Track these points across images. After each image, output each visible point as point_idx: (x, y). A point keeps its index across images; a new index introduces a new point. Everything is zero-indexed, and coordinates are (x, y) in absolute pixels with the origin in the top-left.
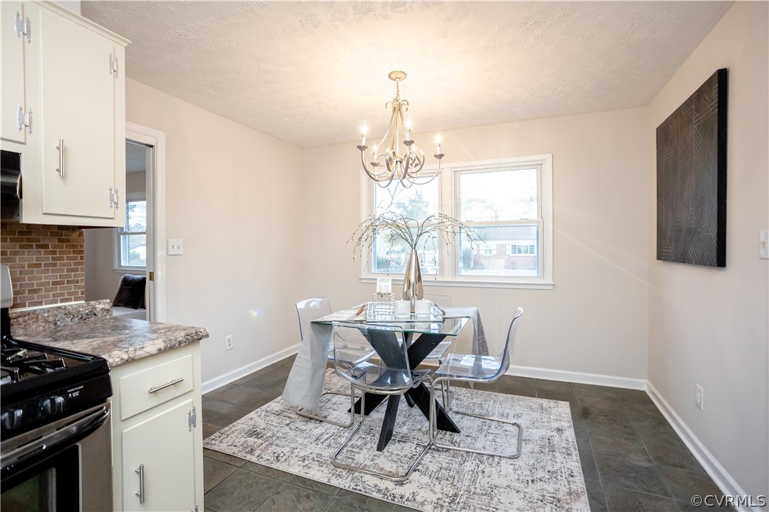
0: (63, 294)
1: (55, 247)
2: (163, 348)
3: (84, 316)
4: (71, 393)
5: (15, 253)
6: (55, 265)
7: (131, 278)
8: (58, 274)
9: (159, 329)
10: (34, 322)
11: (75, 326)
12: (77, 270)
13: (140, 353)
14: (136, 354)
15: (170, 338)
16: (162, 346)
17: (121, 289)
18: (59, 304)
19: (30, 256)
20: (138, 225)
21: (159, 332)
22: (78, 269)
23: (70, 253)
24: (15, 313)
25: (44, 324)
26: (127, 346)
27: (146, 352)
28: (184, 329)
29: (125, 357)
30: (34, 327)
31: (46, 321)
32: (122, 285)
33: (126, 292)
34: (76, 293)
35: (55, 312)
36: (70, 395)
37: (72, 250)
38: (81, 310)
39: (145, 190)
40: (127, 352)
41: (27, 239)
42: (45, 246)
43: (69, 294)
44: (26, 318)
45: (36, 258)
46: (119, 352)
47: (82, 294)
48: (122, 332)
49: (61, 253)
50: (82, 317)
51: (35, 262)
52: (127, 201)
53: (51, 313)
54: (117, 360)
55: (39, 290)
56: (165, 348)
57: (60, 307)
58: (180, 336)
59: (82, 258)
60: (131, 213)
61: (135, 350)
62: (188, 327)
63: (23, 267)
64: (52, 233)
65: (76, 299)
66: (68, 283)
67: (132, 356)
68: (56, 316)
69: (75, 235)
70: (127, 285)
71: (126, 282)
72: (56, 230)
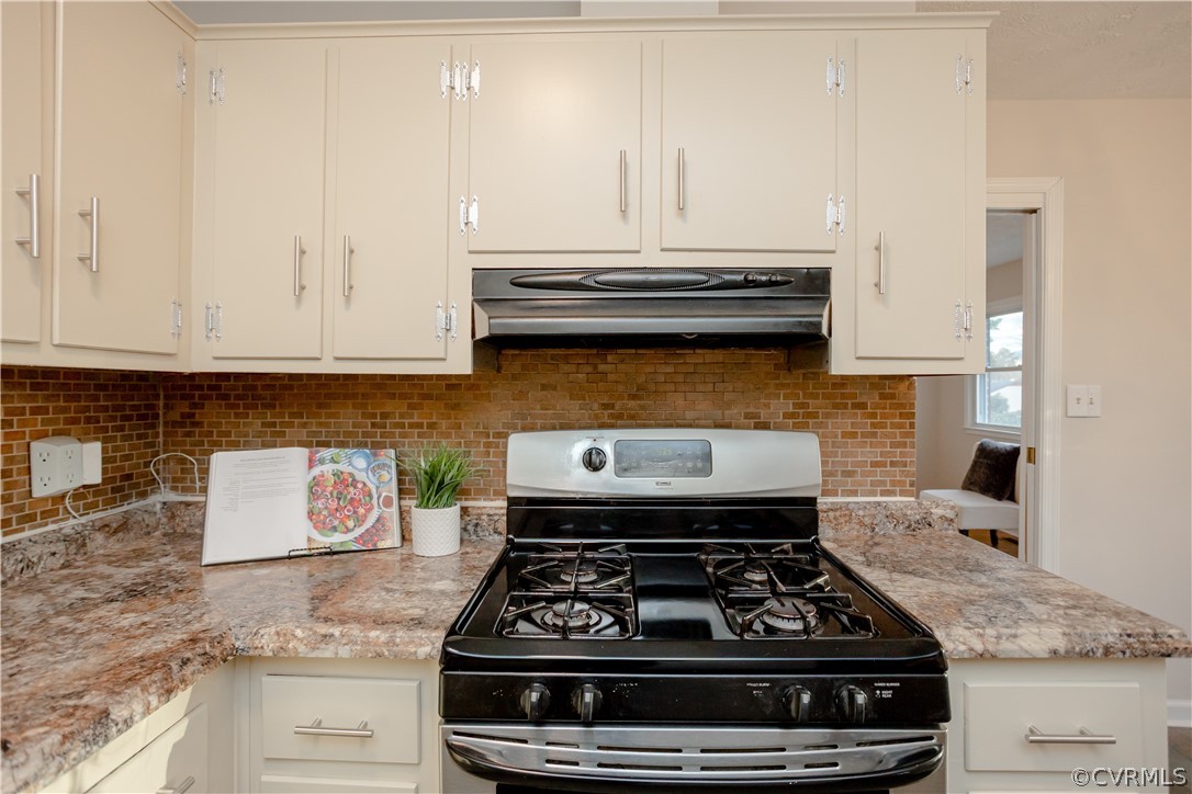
0: (883, 483)
1: (876, 406)
2: (1062, 651)
3: (914, 525)
4: (881, 689)
5: (827, 416)
6: (874, 435)
7: (992, 446)
8: (879, 450)
9: (1052, 593)
10: (846, 522)
11: (899, 541)
12: (904, 445)
13: (1007, 646)
14: (1001, 647)
15: (1080, 629)
16: (1061, 644)
17: (975, 463)
18: (879, 499)
19: (845, 421)
20: (1004, 352)
21: (1053, 601)
22: (905, 443)
23: (895, 417)
24: (825, 503)
25: (858, 527)
26: (980, 619)
27: (1021, 647)
28: (1117, 614)
29: (979, 647)
30: (846, 528)
31: (861, 524)
32: (977, 457)
33: (983, 469)
34: (902, 483)
35: (873, 511)
36: (878, 692)
37: (898, 412)
38: (909, 513)
39: (1020, 293)
40: (981, 635)
41: (842, 394)
42: (862, 406)
43: (893, 483)
44: (838, 513)
45: (852, 423)
46: (967, 633)
47: (911, 485)
48: (975, 576)
49: (884, 416)
50: (909, 526)
51: (849, 429)
52: (988, 316)
53: (867, 512)
54: (962, 648)
55: (854, 472)
56: (1067, 652)
57: (879, 504)
58: (1110, 631)
59: (912, 425)
60: (993, 333)
61: (999, 637)
62: (1129, 611)
63: (836, 437)
64: (871, 384)
65: (903, 493)
66: (891, 466)
67: (991, 648)
68: (874, 516)
69: (902, 387)
70: (985, 458)
71: (984, 452)
72: (877, 380)
